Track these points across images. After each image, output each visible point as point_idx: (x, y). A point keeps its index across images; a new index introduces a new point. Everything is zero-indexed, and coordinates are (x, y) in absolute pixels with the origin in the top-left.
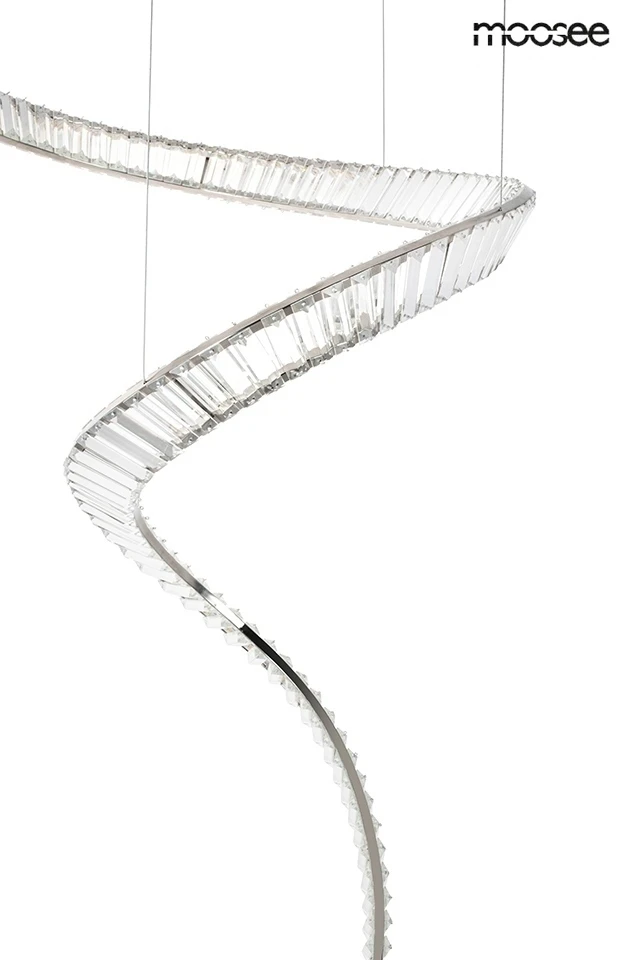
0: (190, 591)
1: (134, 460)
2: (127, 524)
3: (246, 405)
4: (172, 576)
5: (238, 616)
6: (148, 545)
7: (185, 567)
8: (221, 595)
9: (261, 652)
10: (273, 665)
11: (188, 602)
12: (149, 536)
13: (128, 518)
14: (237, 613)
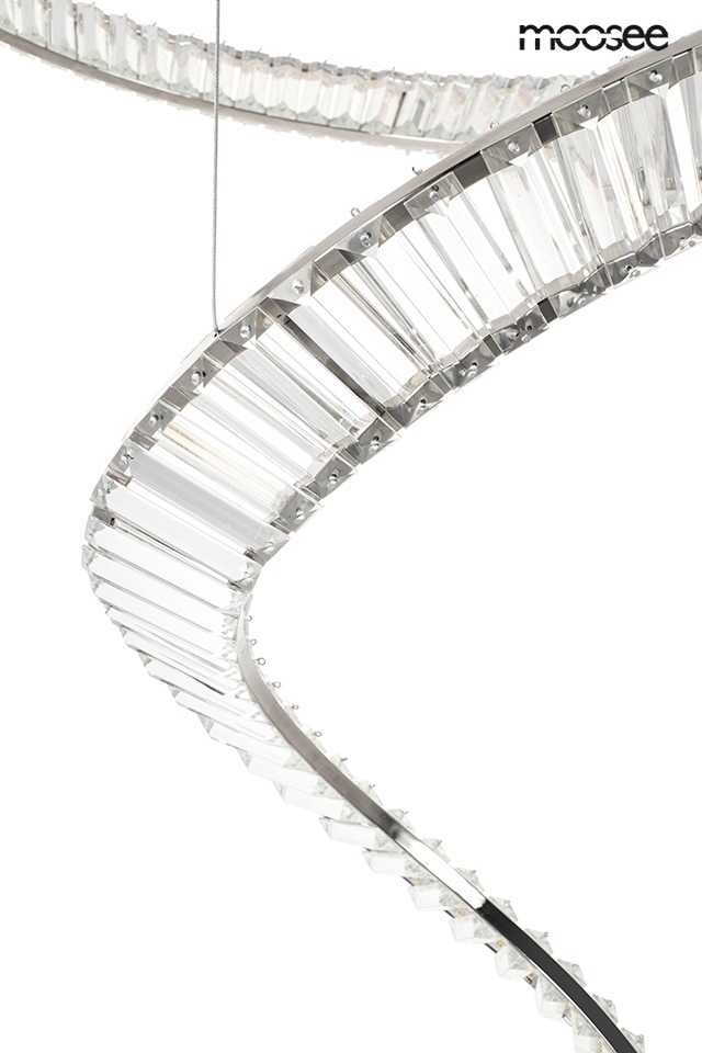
0: (374, 834)
1: (216, 535)
2: (230, 694)
3: (459, 381)
4: (339, 806)
5: (474, 883)
6: (281, 740)
7: (364, 788)
8: (439, 843)
9: (520, 957)
10: (544, 981)
11: (377, 858)
12: (281, 721)
13: (230, 681)
14: (471, 878)
